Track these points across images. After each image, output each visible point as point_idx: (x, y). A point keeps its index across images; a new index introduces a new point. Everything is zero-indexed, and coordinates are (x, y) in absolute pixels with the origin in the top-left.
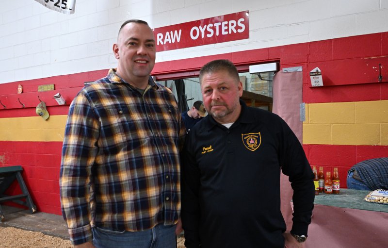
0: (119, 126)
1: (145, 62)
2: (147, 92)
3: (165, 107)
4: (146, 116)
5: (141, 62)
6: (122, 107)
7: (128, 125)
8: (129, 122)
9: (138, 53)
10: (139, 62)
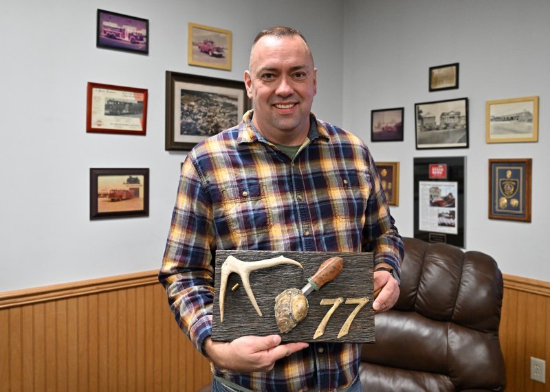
0: (238, 218)
1: (291, 106)
2: (304, 150)
3: (336, 175)
4: (293, 198)
5: (283, 107)
6: (250, 185)
7: (253, 217)
8: (256, 212)
9: (278, 92)
10: (280, 106)
